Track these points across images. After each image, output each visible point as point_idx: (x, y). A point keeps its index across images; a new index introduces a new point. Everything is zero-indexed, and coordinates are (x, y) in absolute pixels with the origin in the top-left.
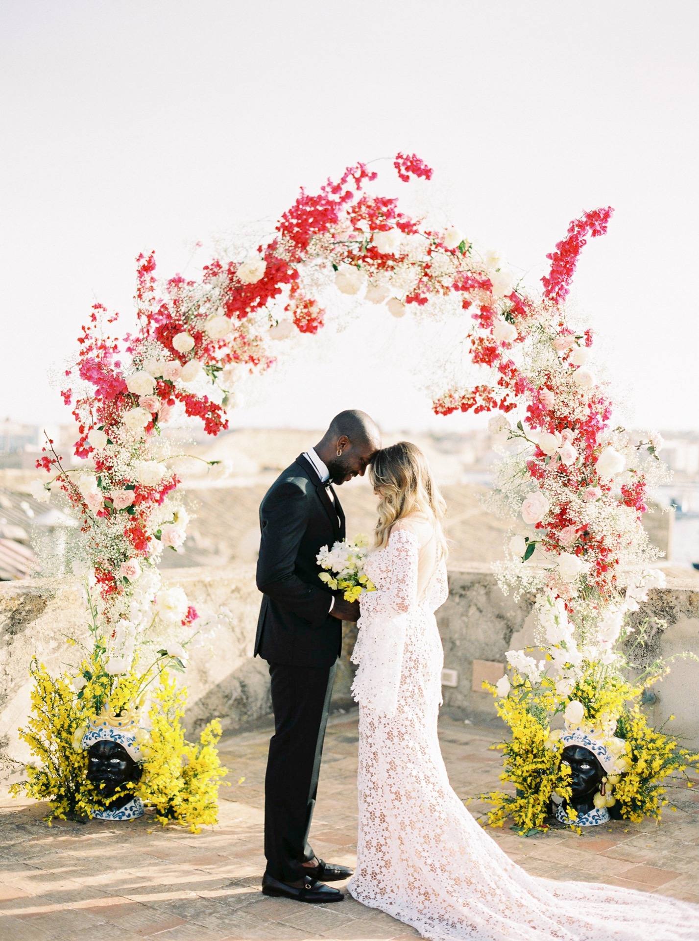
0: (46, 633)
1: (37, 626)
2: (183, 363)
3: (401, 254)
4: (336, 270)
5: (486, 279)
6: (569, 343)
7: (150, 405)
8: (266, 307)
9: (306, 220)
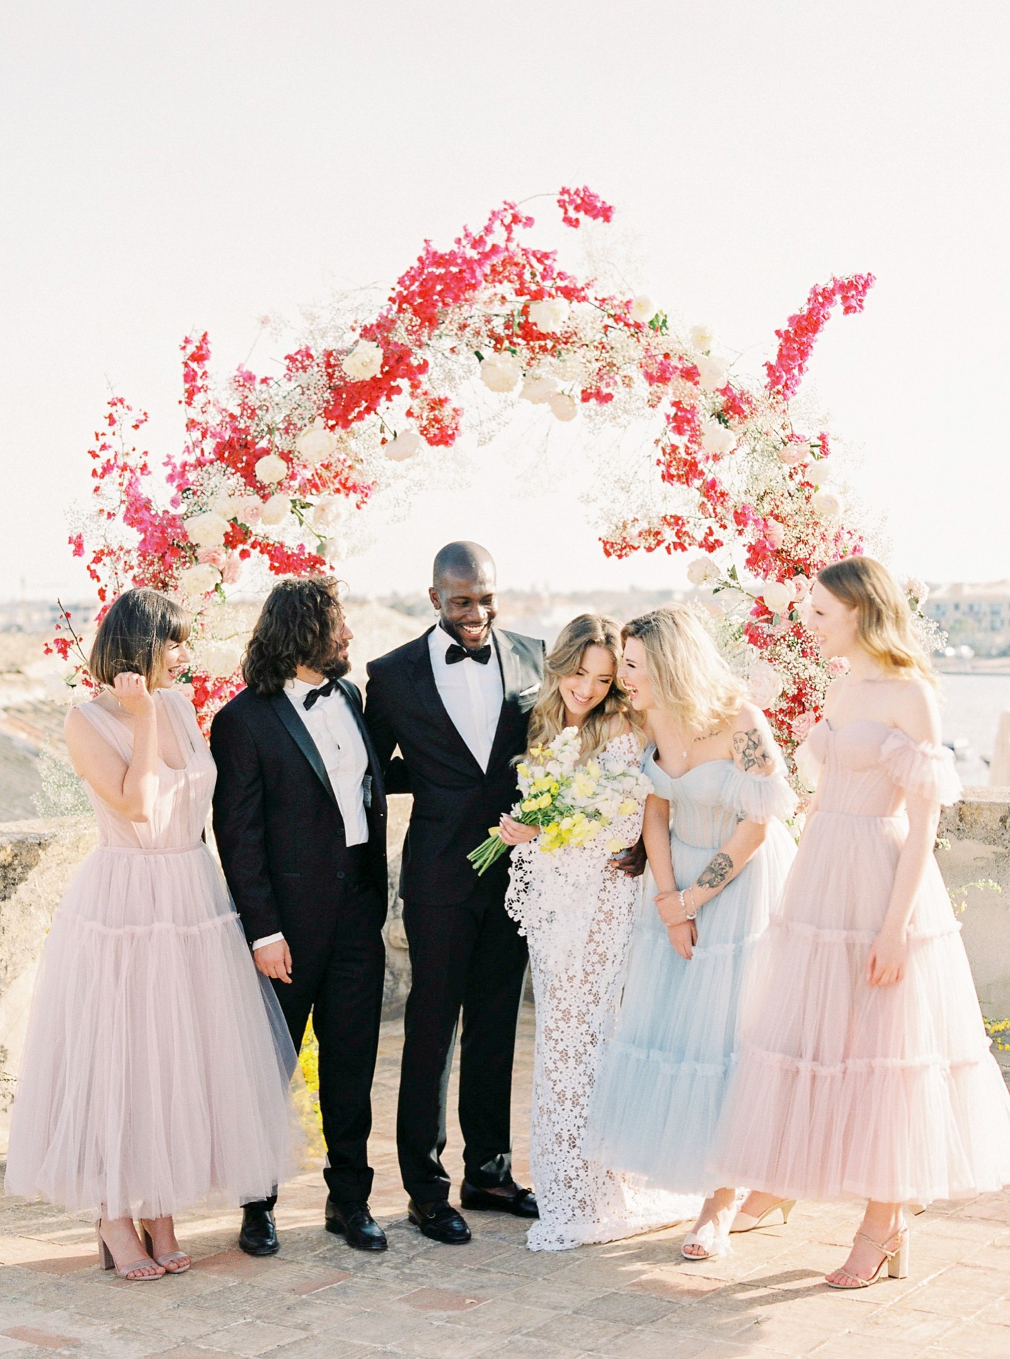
0: (50, 898)
2: (262, 497)
3: (566, 332)
4: (481, 358)
5: (691, 366)
6: (804, 455)
7: (214, 560)
8: (376, 413)
9: (433, 287)
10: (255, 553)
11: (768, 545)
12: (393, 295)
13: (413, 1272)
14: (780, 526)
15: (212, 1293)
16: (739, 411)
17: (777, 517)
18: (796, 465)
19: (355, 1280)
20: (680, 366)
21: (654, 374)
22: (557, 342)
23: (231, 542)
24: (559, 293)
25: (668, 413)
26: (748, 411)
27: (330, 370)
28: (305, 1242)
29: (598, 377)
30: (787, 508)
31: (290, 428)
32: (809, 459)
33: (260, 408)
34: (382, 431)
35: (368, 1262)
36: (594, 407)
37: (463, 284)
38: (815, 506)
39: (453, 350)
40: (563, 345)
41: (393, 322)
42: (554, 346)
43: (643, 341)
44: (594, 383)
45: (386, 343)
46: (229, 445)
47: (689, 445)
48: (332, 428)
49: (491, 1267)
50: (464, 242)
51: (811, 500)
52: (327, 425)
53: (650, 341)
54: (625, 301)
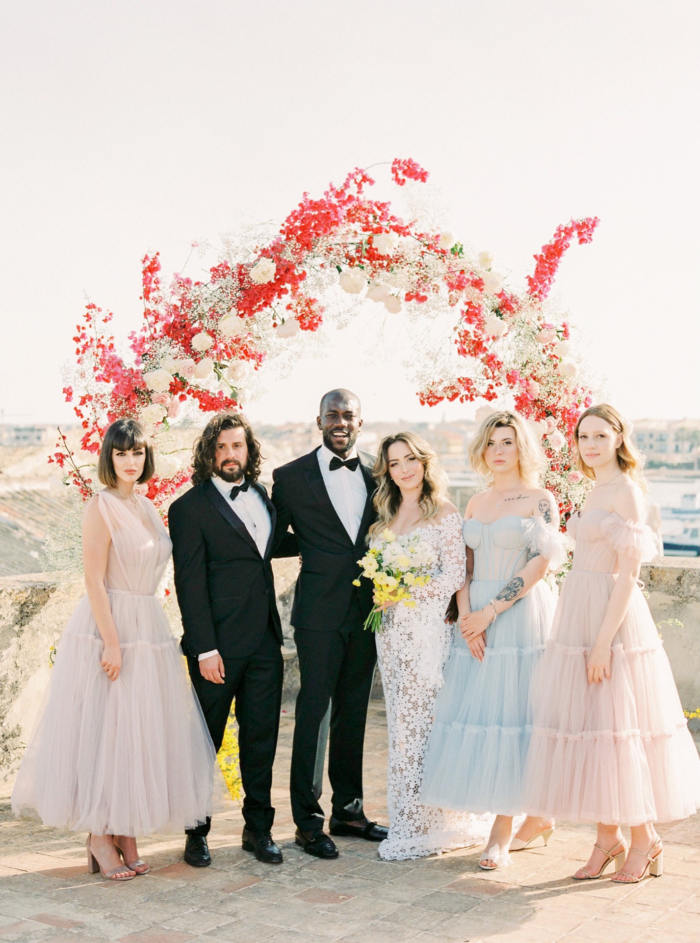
0: (50, 626)
1: (43, 619)
2: (195, 360)
3: (397, 255)
4: (340, 271)
5: (478, 278)
6: (552, 337)
7: (162, 401)
8: (270, 307)
9: (310, 224)
10: (189, 397)
11: (528, 396)
12: (283, 228)
13: (302, 878)
14: (537, 384)
15: (169, 892)
16: (510, 309)
17: (535, 378)
18: (547, 344)
19: (264, 883)
20: (471, 279)
21: (454, 283)
22: (391, 262)
23: (174, 390)
24: (392, 230)
25: (463, 309)
26: (516, 308)
27: (241, 277)
28: (229, 857)
29: (418, 285)
30: (542, 372)
31: (214, 314)
32: (555, 340)
33: (194, 302)
34: (274, 318)
35: (272, 871)
36: (414, 305)
37: (329, 222)
38: (560, 370)
39: (322, 266)
40: (394, 263)
41: (283, 246)
42: (388, 264)
43: (447, 262)
44: (415, 289)
45: (278, 260)
46: (173, 326)
47: (476, 330)
48: (242, 316)
49: (353, 874)
50: (331, 194)
51: (558, 367)
52: (238, 314)
53: (451, 262)
54: (435, 235)
